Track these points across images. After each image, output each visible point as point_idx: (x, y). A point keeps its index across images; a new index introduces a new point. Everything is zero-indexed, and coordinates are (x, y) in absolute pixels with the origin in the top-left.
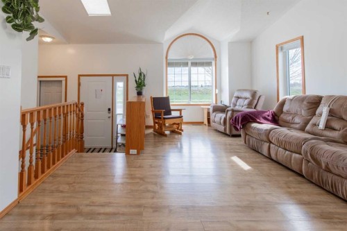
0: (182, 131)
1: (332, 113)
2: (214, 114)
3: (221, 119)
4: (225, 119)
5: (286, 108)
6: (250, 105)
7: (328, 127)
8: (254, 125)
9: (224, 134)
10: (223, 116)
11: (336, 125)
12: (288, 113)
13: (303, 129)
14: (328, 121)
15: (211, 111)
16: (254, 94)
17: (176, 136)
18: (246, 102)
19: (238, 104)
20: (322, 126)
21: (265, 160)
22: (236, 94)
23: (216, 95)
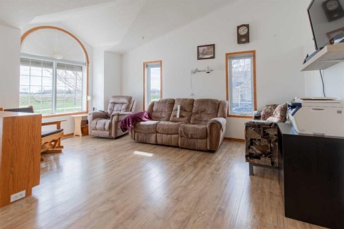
0: (62, 147)
1: (181, 108)
2: (95, 121)
3: (105, 125)
4: (110, 124)
5: (154, 109)
6: (127, 109)
7: (181, 116)
8: (142, 123)
9: (109, 138)
10: (108, 122)
11: (184, 114)
12: (157, 111)
13: (168, 120)
14: (180, 113)
15: (89, 118)
16: (130, 99)
17: (52, 157)
18: (124, 106)
19: (115, 109)
20: (178, 116)
21: (153, 146)
22: (112, 100)
23: (87, 102)
